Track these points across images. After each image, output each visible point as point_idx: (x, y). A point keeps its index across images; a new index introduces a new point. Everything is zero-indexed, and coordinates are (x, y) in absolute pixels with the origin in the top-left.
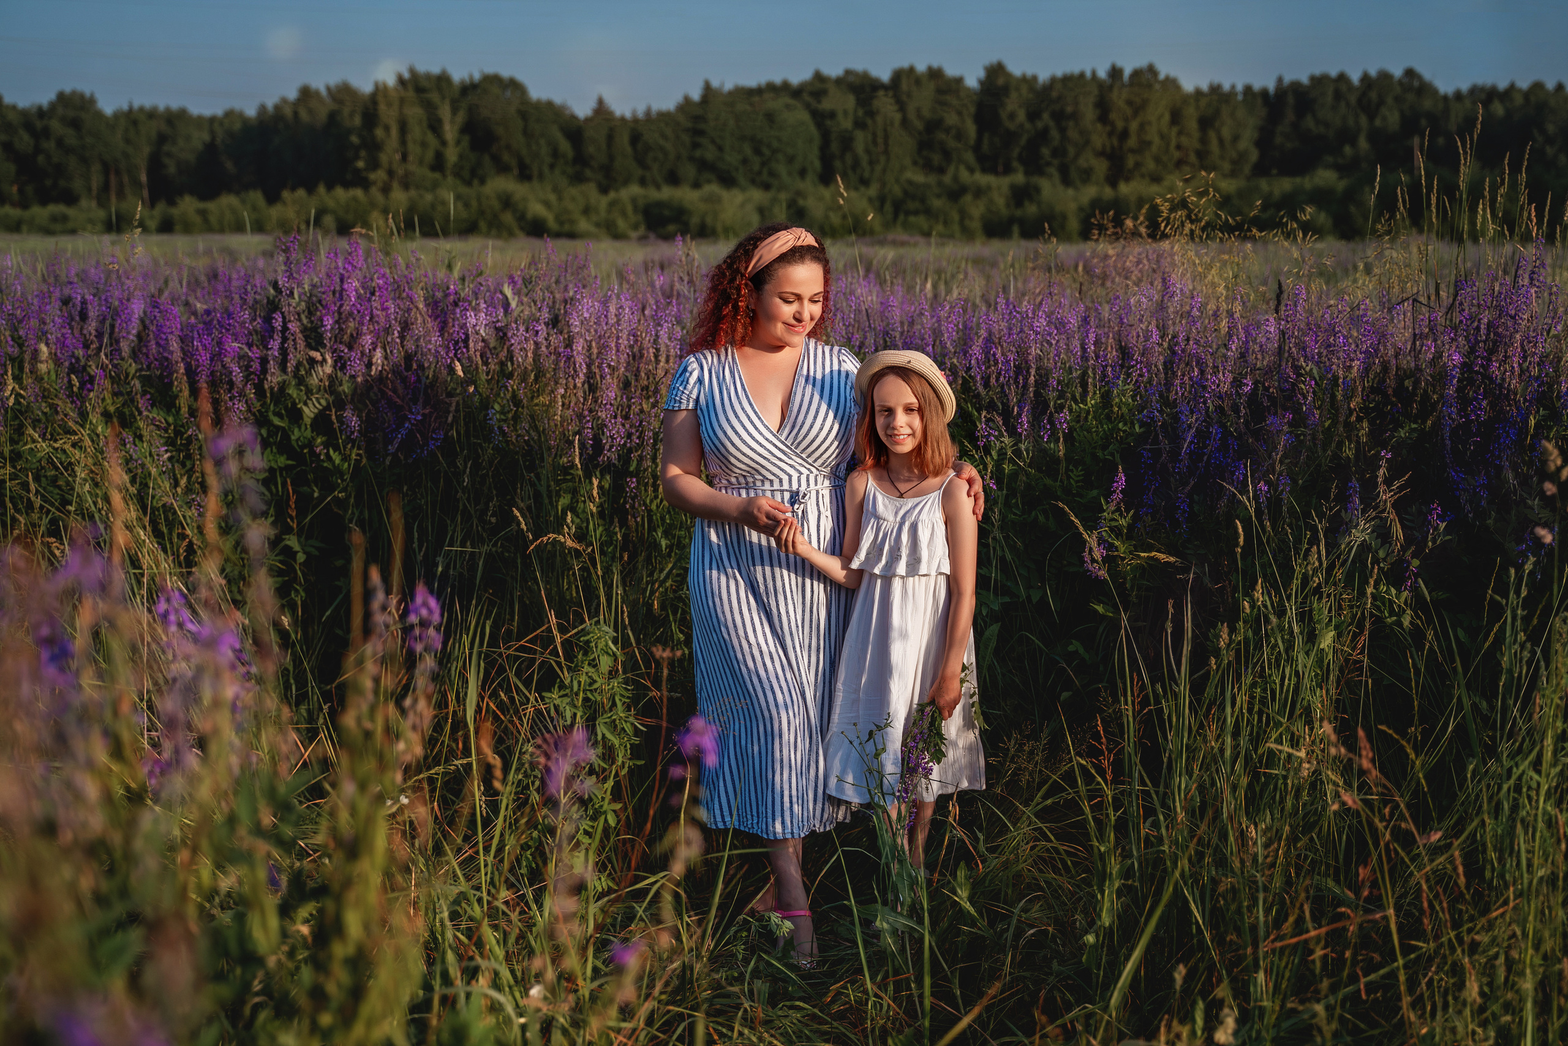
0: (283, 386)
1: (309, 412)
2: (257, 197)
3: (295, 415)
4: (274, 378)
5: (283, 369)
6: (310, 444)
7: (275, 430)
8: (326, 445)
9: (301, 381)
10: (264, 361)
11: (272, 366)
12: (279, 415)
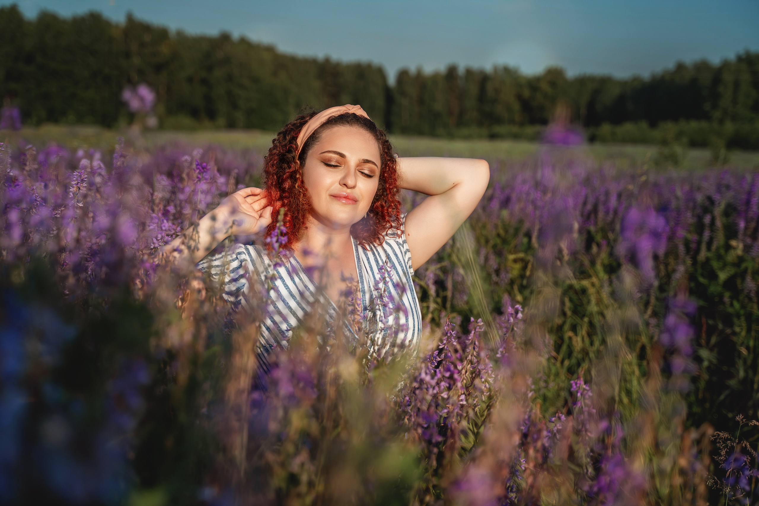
0: (708, 260)
1: (723, 276)
2: (644, 125)
3: (713, 276)
4: (703, 254)
5: (709, 248)
6: (721, 296)
7: (698, 284)
8: (732, 298)
9: (720, 257)
10: (699, 243)
11: (704, 247)
12: (702, 275)
